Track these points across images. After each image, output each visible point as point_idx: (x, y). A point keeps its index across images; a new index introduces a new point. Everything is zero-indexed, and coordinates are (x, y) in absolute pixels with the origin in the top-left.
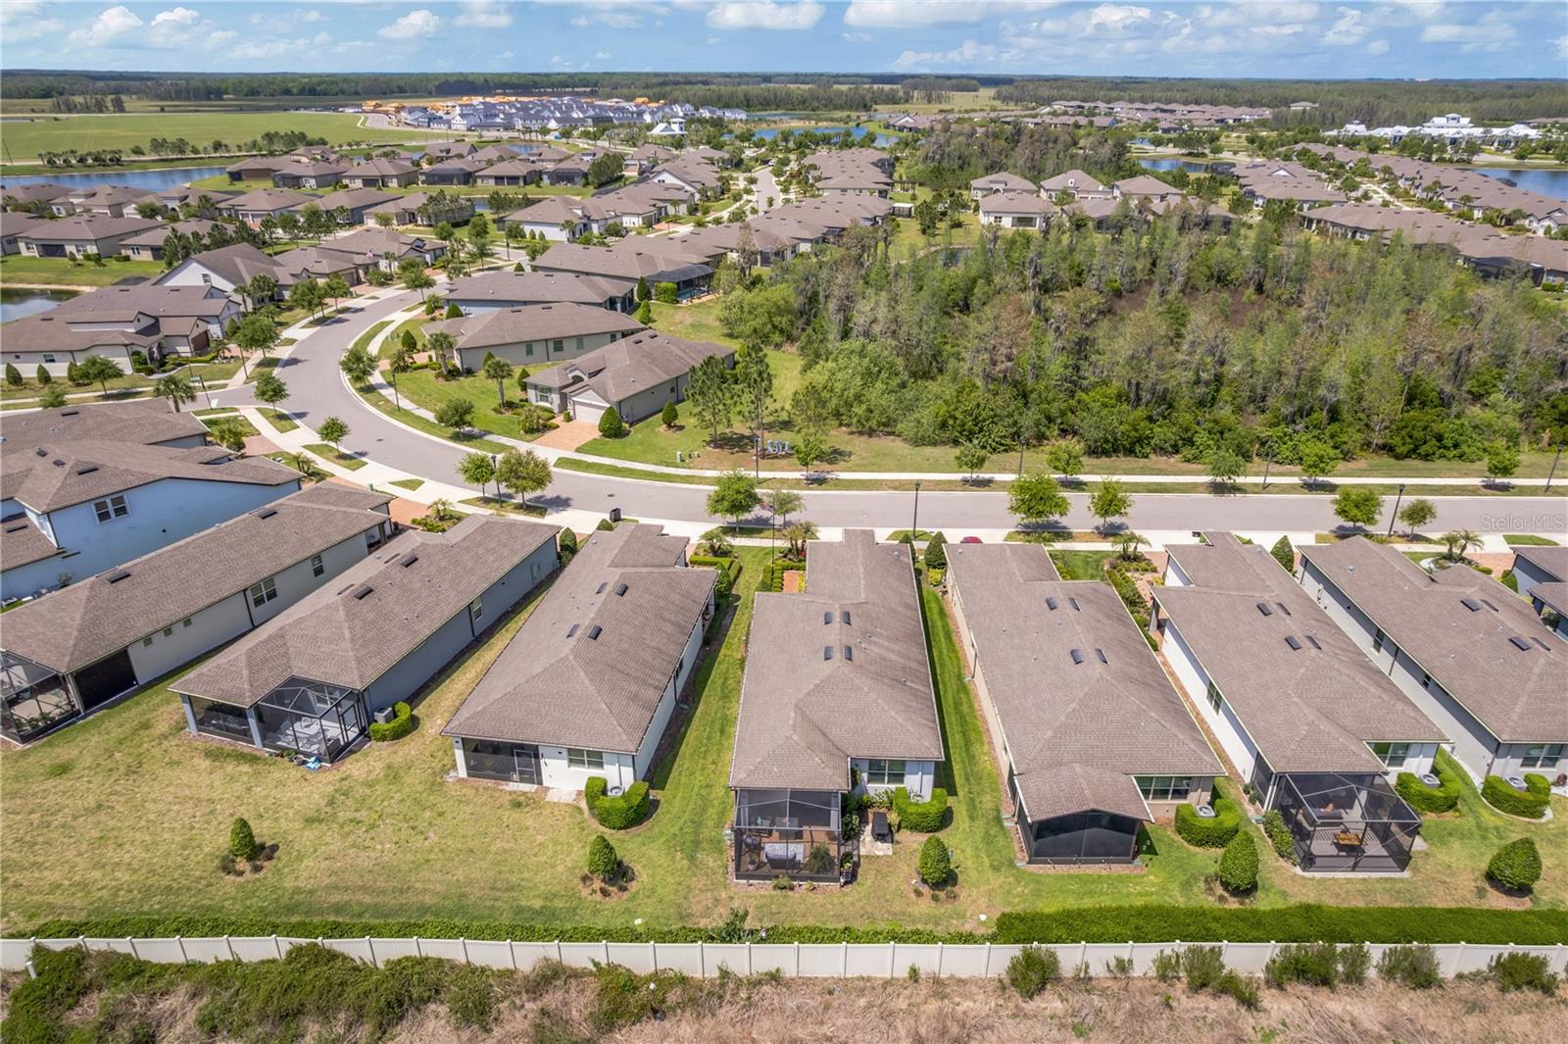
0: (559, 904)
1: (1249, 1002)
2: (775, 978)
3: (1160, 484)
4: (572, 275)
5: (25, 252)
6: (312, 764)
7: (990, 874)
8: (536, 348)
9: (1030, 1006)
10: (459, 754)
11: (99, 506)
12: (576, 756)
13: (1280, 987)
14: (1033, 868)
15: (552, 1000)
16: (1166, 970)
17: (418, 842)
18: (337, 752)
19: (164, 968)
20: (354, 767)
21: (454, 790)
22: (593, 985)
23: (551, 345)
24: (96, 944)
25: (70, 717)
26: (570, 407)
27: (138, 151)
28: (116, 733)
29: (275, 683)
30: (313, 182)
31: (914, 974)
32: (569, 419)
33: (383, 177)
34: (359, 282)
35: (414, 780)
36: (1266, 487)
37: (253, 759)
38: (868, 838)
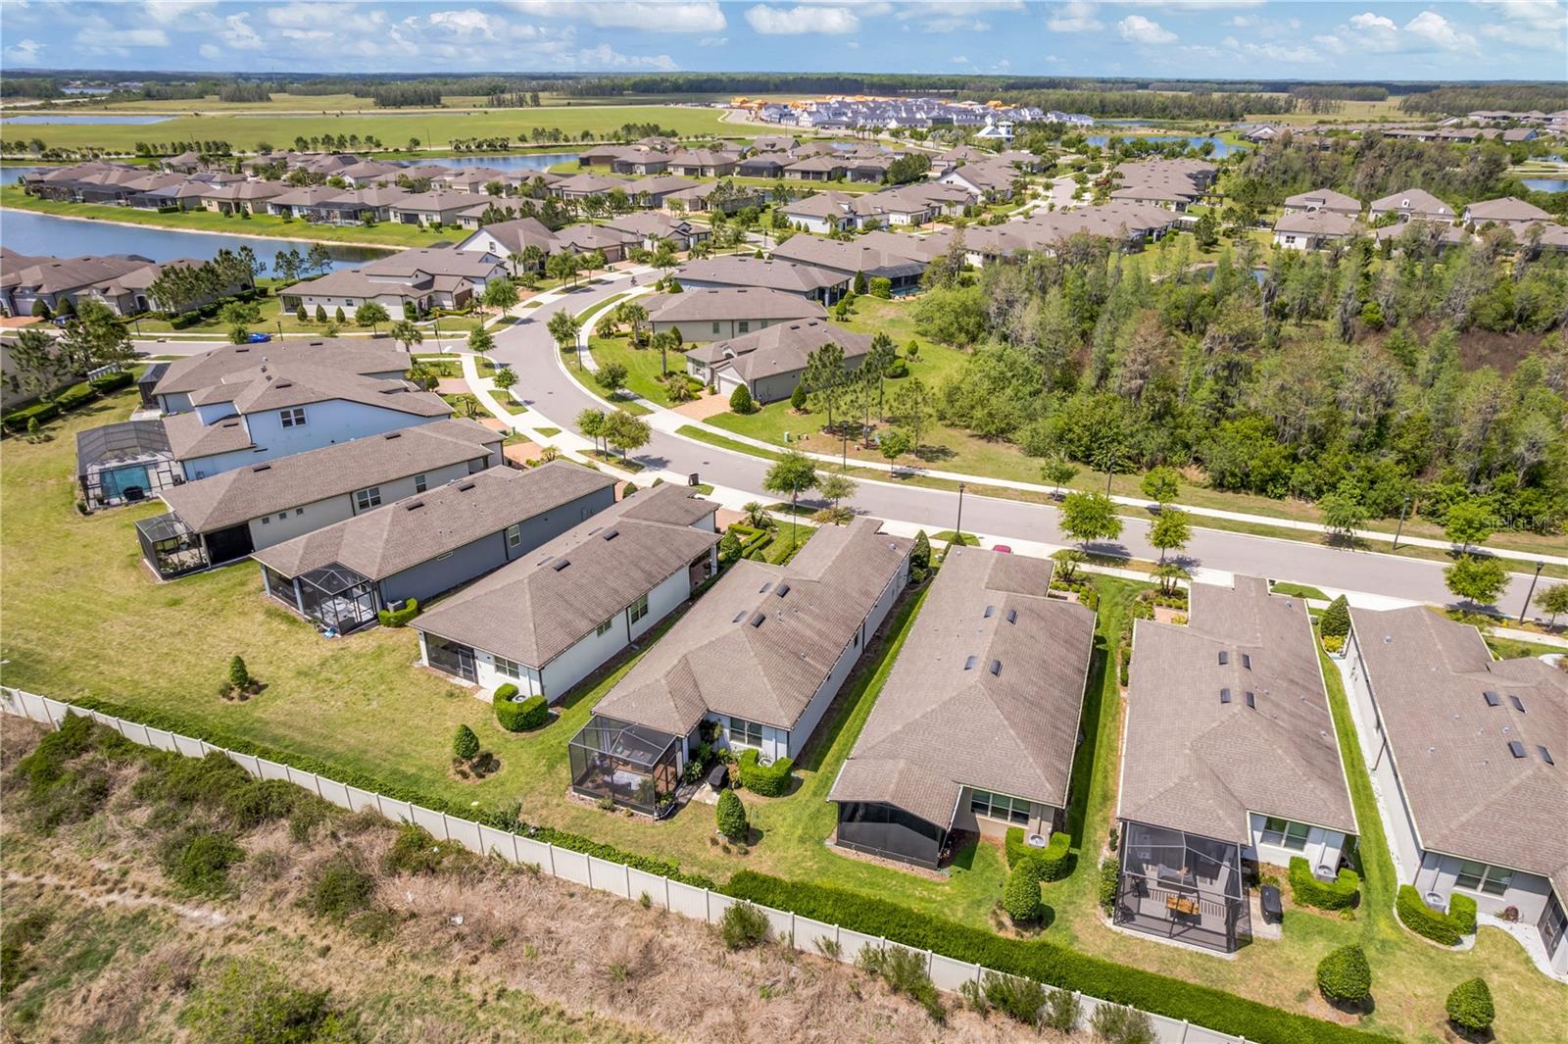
0: (427, 775)
1: (939, 1016)
2: (535, 871)
3: (1265, 526)
4: (788, 264)
5: (393, 220)
7: (794, 843)
8: (722, 326)
9: (732, 958)
10: (423, 644)
11: (285, 414)
12: (501, 665)
13: (985, 1013)
14: (840, 850)
15: (362, 840)
16: (873, 965)
17: (362, 706)
18: (349, 627)
19: (136, 746)
20: (355, 641)
21: (412, 674)
22: (395, 835)
23: (737, 326)
24: (101, 718)
25: (200, 567)
26: (716, 382)
27: (523, 139)
28: (223, 584)
29: (318, 565)
30: (643, 168)
31: (646, 903)
32: (713, 392)
33: (703, 167)
34: (623, 258)
35: (390, 661)
36: (1396, 548)
37: (293, 621)
38: (707, 787)
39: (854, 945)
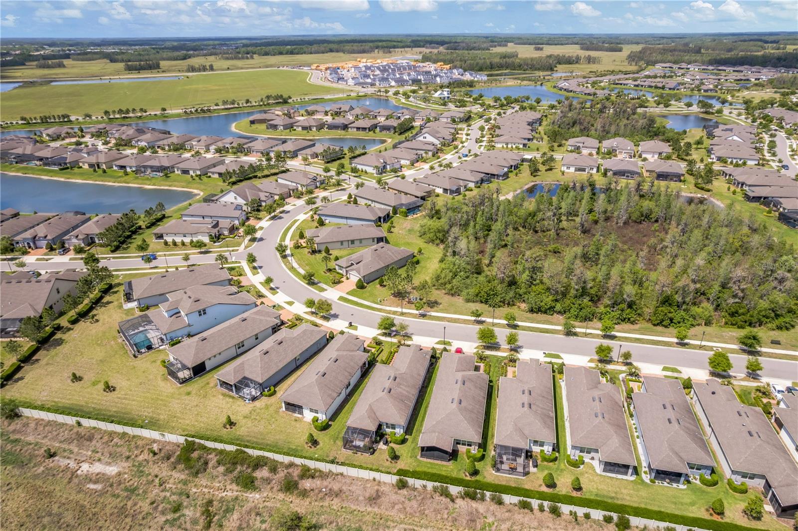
0: (299, 448)
1: (453, 501)
2: (342, 474)
5: (176, 172)
6: (247, 401)
7: (409, 458)
8: (344, 243)
9: (399, 492)
10: (283, 405)
11: (200, 312)
12: (311, 410)
13: (464, 499)
14: (422, 459)
15: (290, 470)
16: (435, 489)
17: (270, 427)
18: (254, 399)
19: (210, 448)
20: (257, 403)
21: (281, 414)
22: (300, 469)
23: (350, 243)
24: (197, 441)
25: (191, 378)
26: (348, 275)
27: (217, 105)
28: (202, 385)
29: (240, 378)
30: (282, 127)
31: (374, 480)
32: (348, 279)
34: (290, 196)
35: (272, 409)
36: (586, 335)
37: (233, 398)
38: (381, 443)
39: (430, 485)
